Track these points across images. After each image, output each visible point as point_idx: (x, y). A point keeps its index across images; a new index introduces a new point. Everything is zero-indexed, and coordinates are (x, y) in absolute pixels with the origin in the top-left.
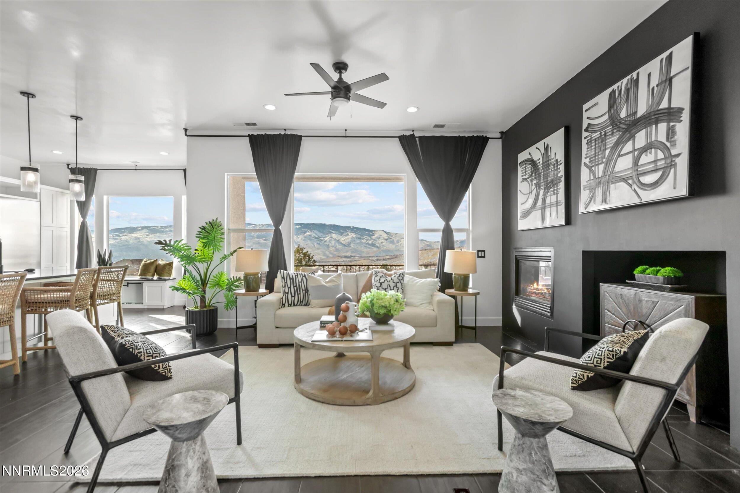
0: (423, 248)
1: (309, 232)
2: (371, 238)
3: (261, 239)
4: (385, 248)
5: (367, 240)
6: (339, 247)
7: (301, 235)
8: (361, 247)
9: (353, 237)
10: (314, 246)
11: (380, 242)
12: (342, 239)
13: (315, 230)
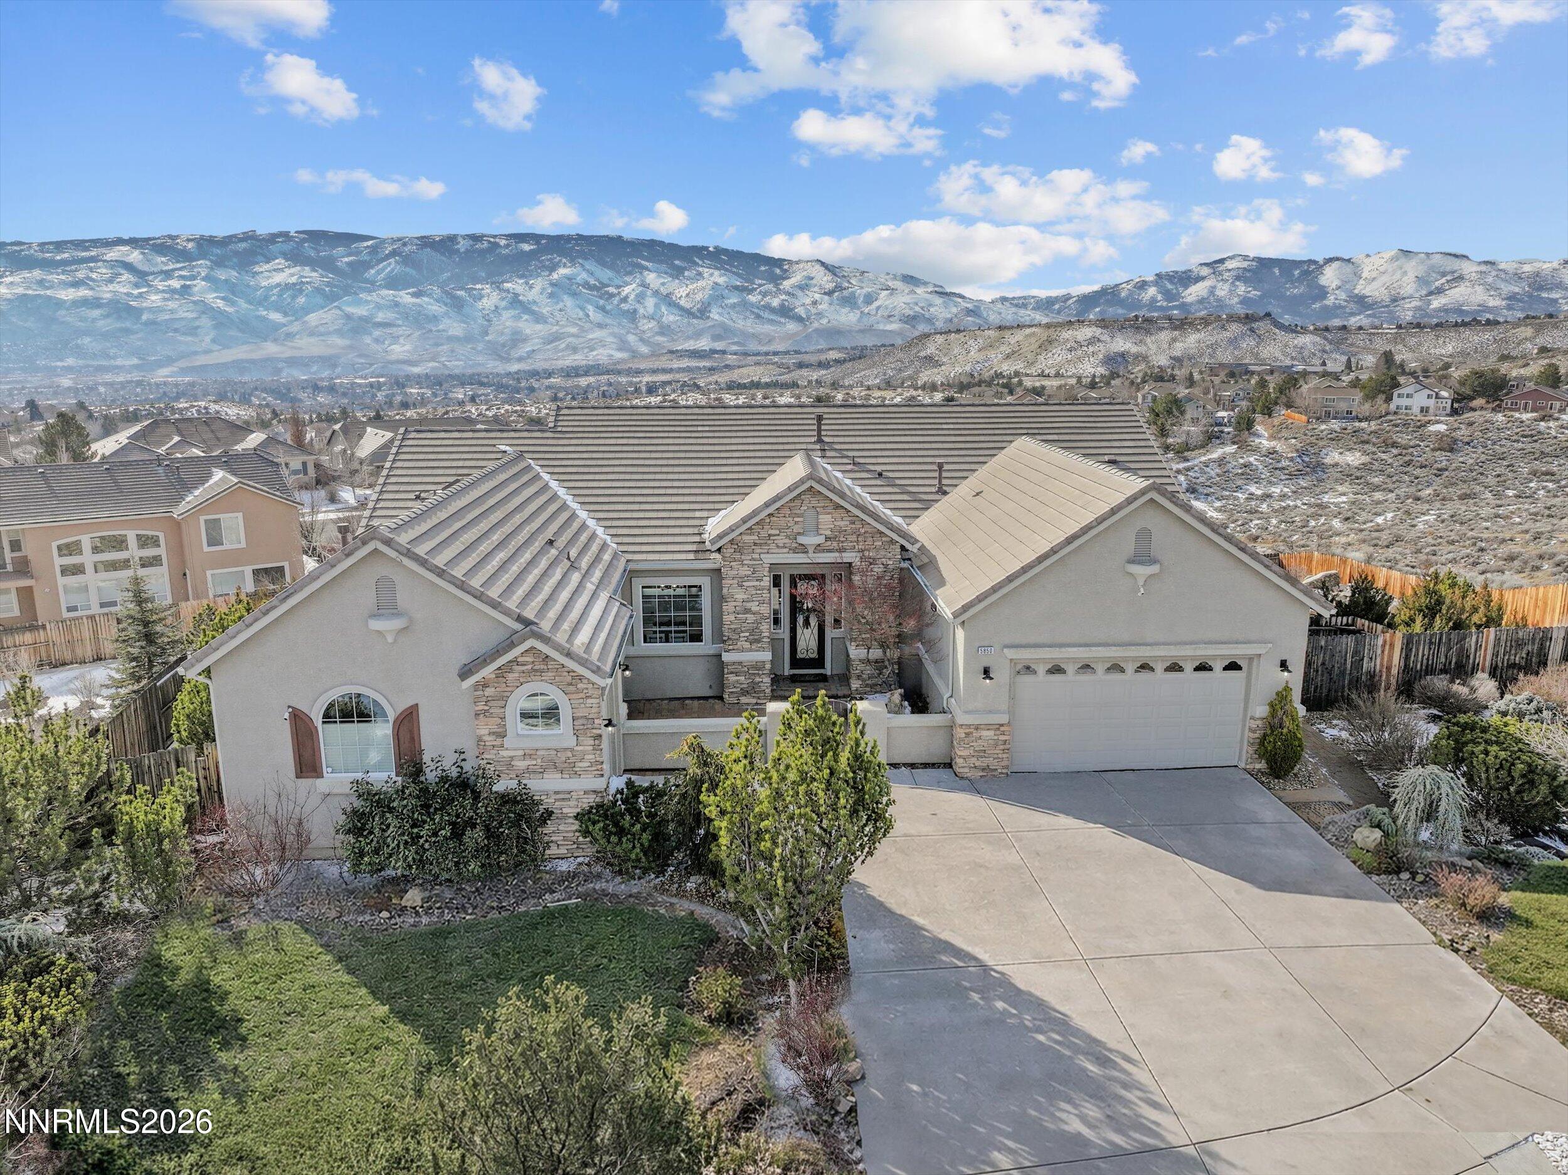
0: (951, 320)
1: (565, 266)
2: (777, 285)
3: (402, 293)
4: (824, 321)
5: (765, 294)
6: (672, 318)
7: (539, 275)
8: (745, 318)
9: (716, 283)
10: (588, 316)
11: (808, 301)
12: (681, 291)
13: (586, 259)
